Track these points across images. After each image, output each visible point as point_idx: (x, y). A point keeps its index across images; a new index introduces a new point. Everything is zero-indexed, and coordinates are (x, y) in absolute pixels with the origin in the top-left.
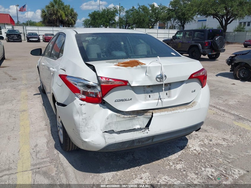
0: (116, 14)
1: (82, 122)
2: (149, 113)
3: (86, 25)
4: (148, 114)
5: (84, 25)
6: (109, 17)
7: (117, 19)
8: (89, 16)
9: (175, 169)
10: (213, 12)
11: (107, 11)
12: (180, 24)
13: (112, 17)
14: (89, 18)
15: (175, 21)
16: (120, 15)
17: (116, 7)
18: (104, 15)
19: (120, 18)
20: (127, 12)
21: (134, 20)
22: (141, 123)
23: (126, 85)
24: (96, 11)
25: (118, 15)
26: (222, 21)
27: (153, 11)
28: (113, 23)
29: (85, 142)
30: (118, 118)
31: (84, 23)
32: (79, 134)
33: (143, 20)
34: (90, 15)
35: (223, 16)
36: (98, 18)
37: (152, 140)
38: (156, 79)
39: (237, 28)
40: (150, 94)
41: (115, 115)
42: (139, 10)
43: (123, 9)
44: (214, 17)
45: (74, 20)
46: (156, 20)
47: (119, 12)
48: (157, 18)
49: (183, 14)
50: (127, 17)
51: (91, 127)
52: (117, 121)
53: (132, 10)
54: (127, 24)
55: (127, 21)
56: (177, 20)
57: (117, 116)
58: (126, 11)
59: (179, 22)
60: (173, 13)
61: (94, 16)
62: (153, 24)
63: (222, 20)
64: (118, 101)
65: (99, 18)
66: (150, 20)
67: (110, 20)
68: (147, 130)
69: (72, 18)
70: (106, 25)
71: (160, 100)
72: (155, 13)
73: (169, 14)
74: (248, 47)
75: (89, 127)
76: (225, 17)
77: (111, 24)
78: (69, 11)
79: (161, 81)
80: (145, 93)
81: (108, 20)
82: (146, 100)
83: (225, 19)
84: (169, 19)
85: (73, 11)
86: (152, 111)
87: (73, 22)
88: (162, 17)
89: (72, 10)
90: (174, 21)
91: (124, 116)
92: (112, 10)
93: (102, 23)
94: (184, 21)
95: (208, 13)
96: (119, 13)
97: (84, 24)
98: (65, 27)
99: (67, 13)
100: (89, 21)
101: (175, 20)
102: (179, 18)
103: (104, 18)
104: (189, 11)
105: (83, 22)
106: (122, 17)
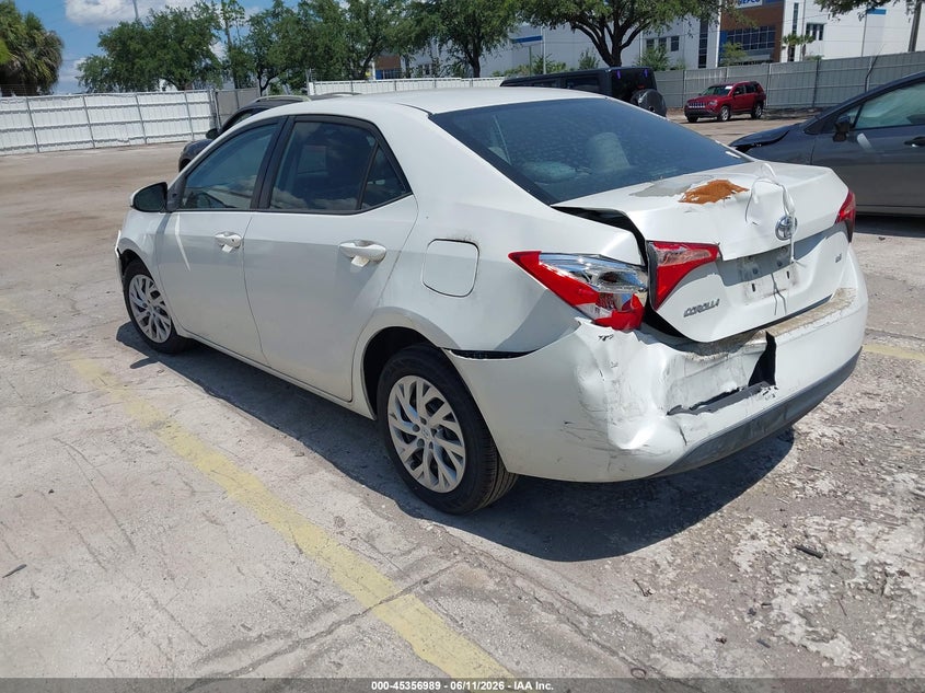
0: (214, 31)
1: (611, 391)
2: (758, 338)
3: (94, 81)
4: (756, 342)
5: (83, 82)
6: (188, 43)
7: (219, 50)
8: (100, 45)
9: (820, 494)
10: (574, 9)
11: (176, 21)
12: (461, 55)
13: (200, 44)
14: (103, 53)
15: (444, 47)
16: (227, 34)
17: (209, 5)
18: (166, 38)
19: (230, 48)
20: (255, 21)
21: (292, 53)
22: (737, 372)
23: (713, 259)
24: (130, 23)
25: (222, 34)
26: (602, 39)
27: (358, 16)
28: (207, 68)
29: (626, 453)
30: (687, 365)
31: (82, 73)
32: (604, 434)
33: (328, 50)
34: (105, 42)
35: (602, 23)
36: (140, 51)
37: (785, 416)
38: (777, 230)
39: (644, 60)
40: (753, 282)
41: (683, 356)
42: (306, 14)
43: (241, 12)
44: (573, 28)
45: (47, 65)
46: (374, 45)
47: (223, 22)
48: (375, 41)
49: (473, 21)
50: (261, 40)
51: (631, 405)
52: (688, 374)
53: (275, 15)
54: (262, 67)
55: (260, 58)
56: (450, 42)
57: (687, 359)
58: (252, 19)
59: (457, 51)
60: (434, 17)
61: (124, 44)
62: (362, 64)
63: (603, 33)
64: (691, 314)
65: (145, 52)
66: (353, 50)
67: (192, 55)
68: (772, 387)
69: (40, 55)
70: (178, 76)
71: (777, 295)
72: (367, 22)
73: (419, 22)
74: (699, 119)
75: (625, 405)
76: (611, 25)
77: (200, 71)
78: (22, 28)
79: (785, 238)
80: (742, 281)
81: (183, 56)
82: (747, 299)
83: (609, 31)
84: (421, 40)
85: (38, 29)
86: (764, 331)
87: (47, 72)
88: (396, 36)
89: (33, 25)
90: (441, 46)
91: (701, 358)
92: (194, 18)
93: (164, 69)
94: (474, 45)
95: (555, 12)
96: (224, 27)
97: (86, 78)
98: (15, 96)
99: (12, 37)
100: (104, 63)
101: (443, 42)
102: (457, 36)
103: (165, 51)
104: (490, 9)
105: (80, 69)
106: (238, 42)
